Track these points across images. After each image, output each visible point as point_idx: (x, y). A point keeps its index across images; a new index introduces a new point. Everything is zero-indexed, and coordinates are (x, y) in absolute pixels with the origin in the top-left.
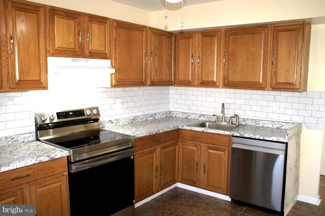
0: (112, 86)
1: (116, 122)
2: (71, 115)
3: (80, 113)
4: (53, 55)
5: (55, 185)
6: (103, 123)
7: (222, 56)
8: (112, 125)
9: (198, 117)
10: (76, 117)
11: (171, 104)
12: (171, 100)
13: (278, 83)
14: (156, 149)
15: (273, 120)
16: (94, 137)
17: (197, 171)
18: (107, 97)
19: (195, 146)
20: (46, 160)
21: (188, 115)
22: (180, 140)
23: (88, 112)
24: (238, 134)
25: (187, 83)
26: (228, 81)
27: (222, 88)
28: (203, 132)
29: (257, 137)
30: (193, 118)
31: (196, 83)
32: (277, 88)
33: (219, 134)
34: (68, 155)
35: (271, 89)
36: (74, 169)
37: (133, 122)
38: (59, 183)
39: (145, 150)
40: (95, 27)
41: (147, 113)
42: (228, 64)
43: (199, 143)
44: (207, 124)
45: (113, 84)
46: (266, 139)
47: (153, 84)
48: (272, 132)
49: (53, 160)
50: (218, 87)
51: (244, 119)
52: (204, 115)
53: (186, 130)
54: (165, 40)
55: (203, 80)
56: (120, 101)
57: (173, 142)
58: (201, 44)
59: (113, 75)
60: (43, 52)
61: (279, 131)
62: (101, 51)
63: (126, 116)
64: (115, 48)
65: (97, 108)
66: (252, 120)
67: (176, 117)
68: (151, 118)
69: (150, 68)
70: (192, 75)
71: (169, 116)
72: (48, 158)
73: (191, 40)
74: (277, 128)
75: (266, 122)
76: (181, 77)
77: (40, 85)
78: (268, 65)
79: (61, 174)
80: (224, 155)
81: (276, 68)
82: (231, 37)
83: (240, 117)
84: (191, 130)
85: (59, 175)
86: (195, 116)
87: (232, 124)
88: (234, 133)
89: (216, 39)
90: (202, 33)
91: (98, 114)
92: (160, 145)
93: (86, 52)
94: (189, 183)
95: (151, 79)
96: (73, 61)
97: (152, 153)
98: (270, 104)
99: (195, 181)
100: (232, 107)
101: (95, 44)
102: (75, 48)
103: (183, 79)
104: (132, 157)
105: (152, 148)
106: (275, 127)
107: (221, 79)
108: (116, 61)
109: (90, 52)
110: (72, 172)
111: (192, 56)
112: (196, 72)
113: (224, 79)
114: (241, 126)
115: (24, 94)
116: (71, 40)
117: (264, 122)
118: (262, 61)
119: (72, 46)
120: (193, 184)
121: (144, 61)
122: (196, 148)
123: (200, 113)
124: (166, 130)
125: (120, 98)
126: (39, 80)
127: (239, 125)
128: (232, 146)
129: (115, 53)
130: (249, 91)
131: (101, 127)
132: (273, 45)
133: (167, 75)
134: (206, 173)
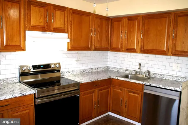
0: (69, 50)
1: (71, 73)
2: (42, 67)
3: (48, 66)
4: (29, 30)
5: (25, 112)
6: (63, 73)
7: (140, 33)
8: (69, 74)
9: (124, 71)
10: (45, 68)
11: (108, 62)
12: (108, 59)
13: (176, 51)
14: (95, 91)
15: (173, 75)
16: (57, 81)
17: (121, 106)
18: (67, 57)
19: (121, 90)
20: (19, 96)
21: (118, 70)
22: (111, 85)
23: (53, 66)
24: (148, 84)
25: (118, 50)
26: (144, 49)
27: (140, 53)
28: (126, 81)
29: (161, 86)
30: (121, 71)
31: (123, 50)
32: (176, 54)
33: (136, 83)
34: (34, 93)
35: (172, 55)
36: (38, 102)
37: (83, 73)
38: (28, 111)
39: (88, 91)
40: (58, 13)
41: (92, 67)
42: (144, 38)
43: (123, 88)
44: (130, 76)
45: (69, 49)
46: (167, 88)
47: (96, 49)
48: (172, 84)
49: (24, 96)
50: (137, 52)
51: (153, 74)
52: (128, 70)
53: (115, 79)
54: (104, 22)
55: (128, 47)
56: (75, 59)
57: (107, 86)
58: (127, 25)
59: (69, 43)
60: (22, 27)
61: (176, 83)
62: (62, 28)
63: (78, 69)
64: (71, 27)
65: (59, 64)
66: (159, 74)
67: (111, 70)
68: (95, 71)
69: (94, 40)
70: (121, 44)
71: (107, 70)
72: (21, 95)
73: (121, 22)
74: (175, 81)
75: (168, 76)
76: (114, 46)
77: (20, 48)
78: (170, 39)
79: (30, 105)
80: (138, 97)
81: (176, 41)
82: (146, 21)
83: (151, 72)
84: (119, 79)
85: (28, 105)
86: (123, 70)
87: (146, 76)
88: (146, 83)
89: (137, 21)
90: (128, 18)
91: (60, 67)
92: (98, 89)
93: (51, 29)
94: (116, 113)
95: (94, 46)
96: (42, 34)
97: (92, 93)
98: (171, 64)
99: (120, 111)
100: (146, 65)
101: (58, 24)
102: (44, 26)
103: (115, 47)
104: (78, 96)
105: (93, 90)
106: (174, 80)
107: (139, 47)
108: (71, 35)
109: (54, 29)
110: (36, 104)
111: (121, 32)
112: (124, 43)
113: (141, 47)
114: (151, 78)
115: (13, 53)
116: (42, 20)
117: (167, 76)
118: (166, 36)
119: (42, 24)
120: (119, 114)
121: (90, 35)
122: (121, 91)
123: (126, 68)
124: (102, 79)
125: (75, 57)
126: (20, 45)
127: (150, 77)
128: (144, 91)
129: (71, 29)
130: (157, 56)
131: (61, 75)
132: (174, 26)
133: (105, 44)
134: (127, 107)
